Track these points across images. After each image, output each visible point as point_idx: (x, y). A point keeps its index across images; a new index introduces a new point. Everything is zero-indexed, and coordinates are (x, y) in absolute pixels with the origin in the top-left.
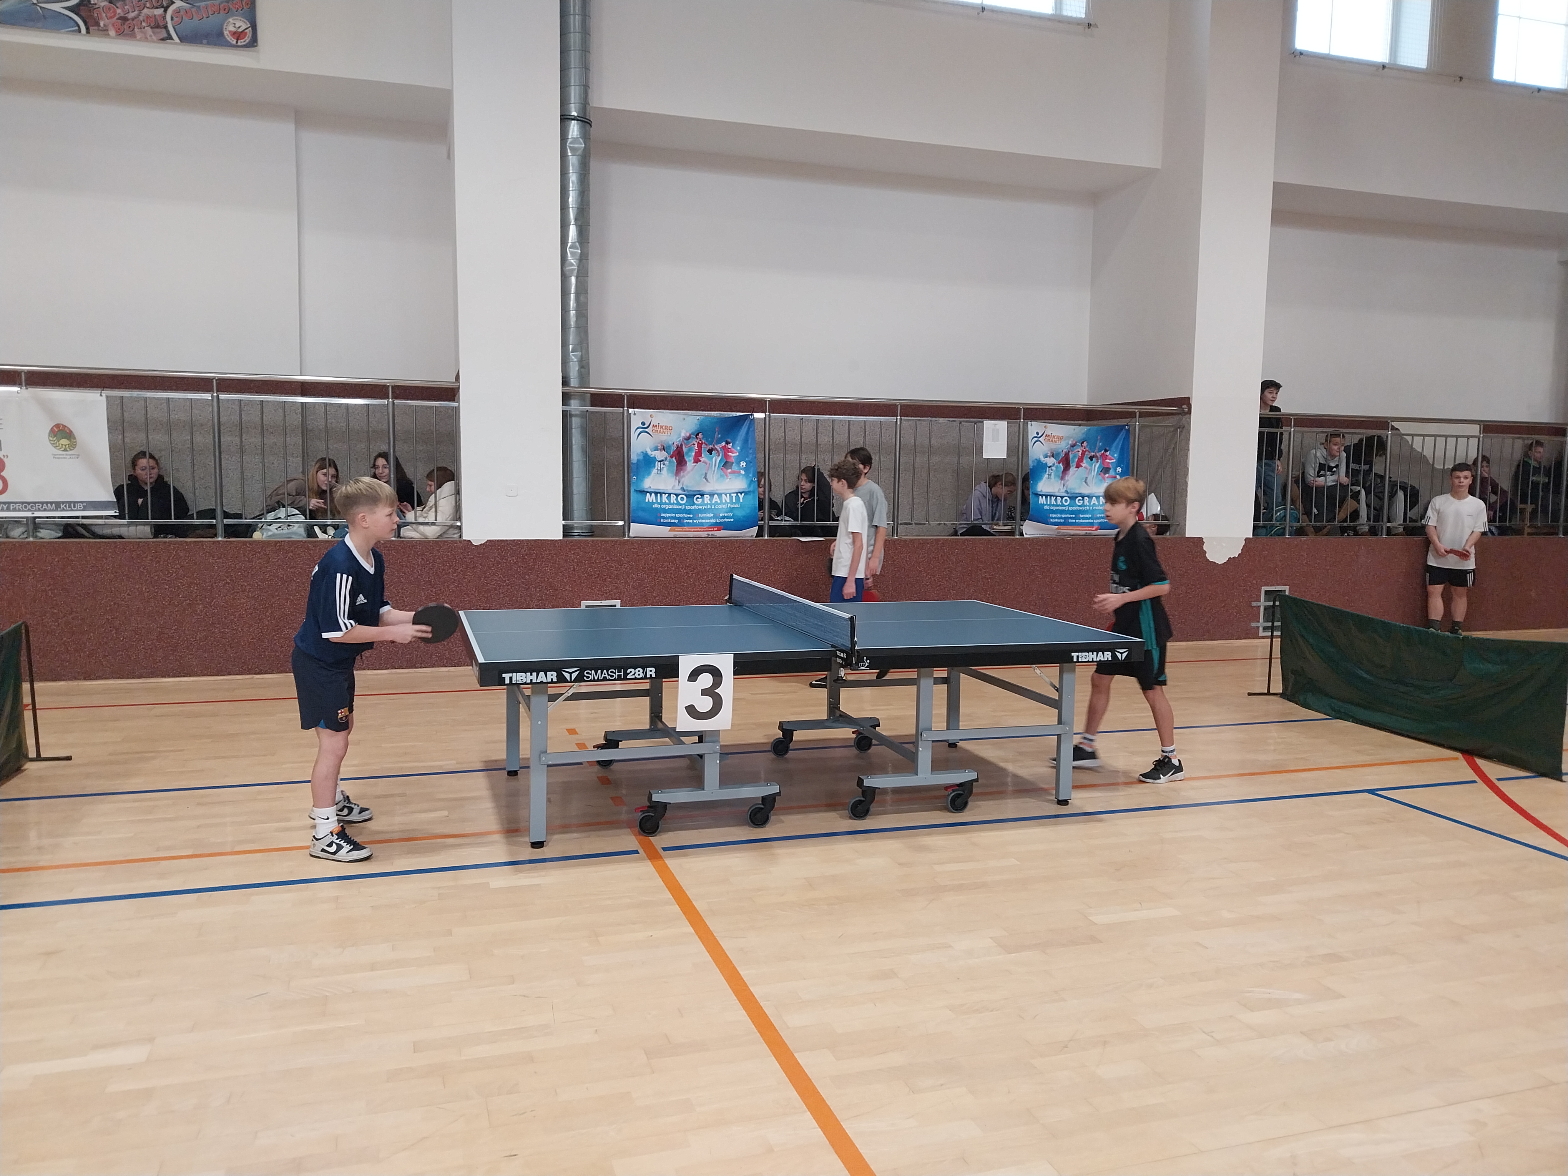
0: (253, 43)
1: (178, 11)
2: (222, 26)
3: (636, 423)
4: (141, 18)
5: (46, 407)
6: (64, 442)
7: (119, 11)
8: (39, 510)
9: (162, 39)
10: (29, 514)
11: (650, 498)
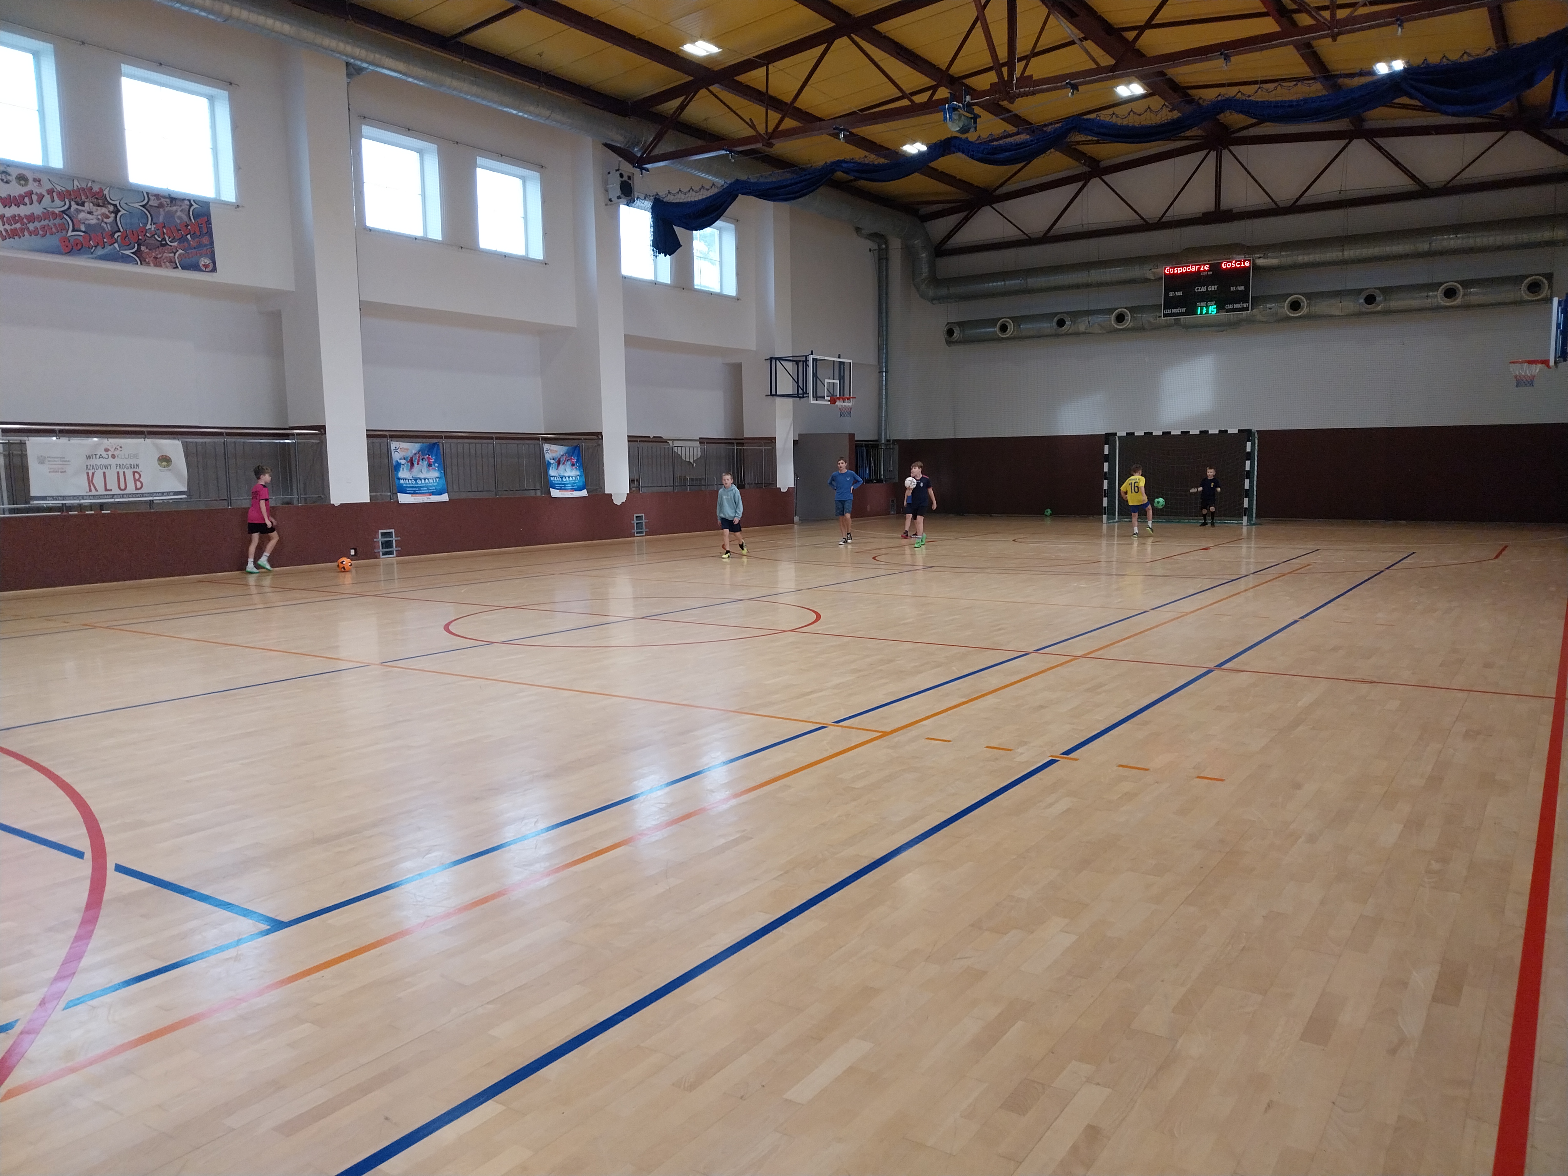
0: (214, 270)
1: (180, 255)
2: (198, 262)
3: (393, 448)
4: (163, 257)
5: (157, 446)
6: (164, 463)
7: (153, 254)
8: (155, 496)
9: (175, 268)
10: (151, 498)
11: (402, 482)
